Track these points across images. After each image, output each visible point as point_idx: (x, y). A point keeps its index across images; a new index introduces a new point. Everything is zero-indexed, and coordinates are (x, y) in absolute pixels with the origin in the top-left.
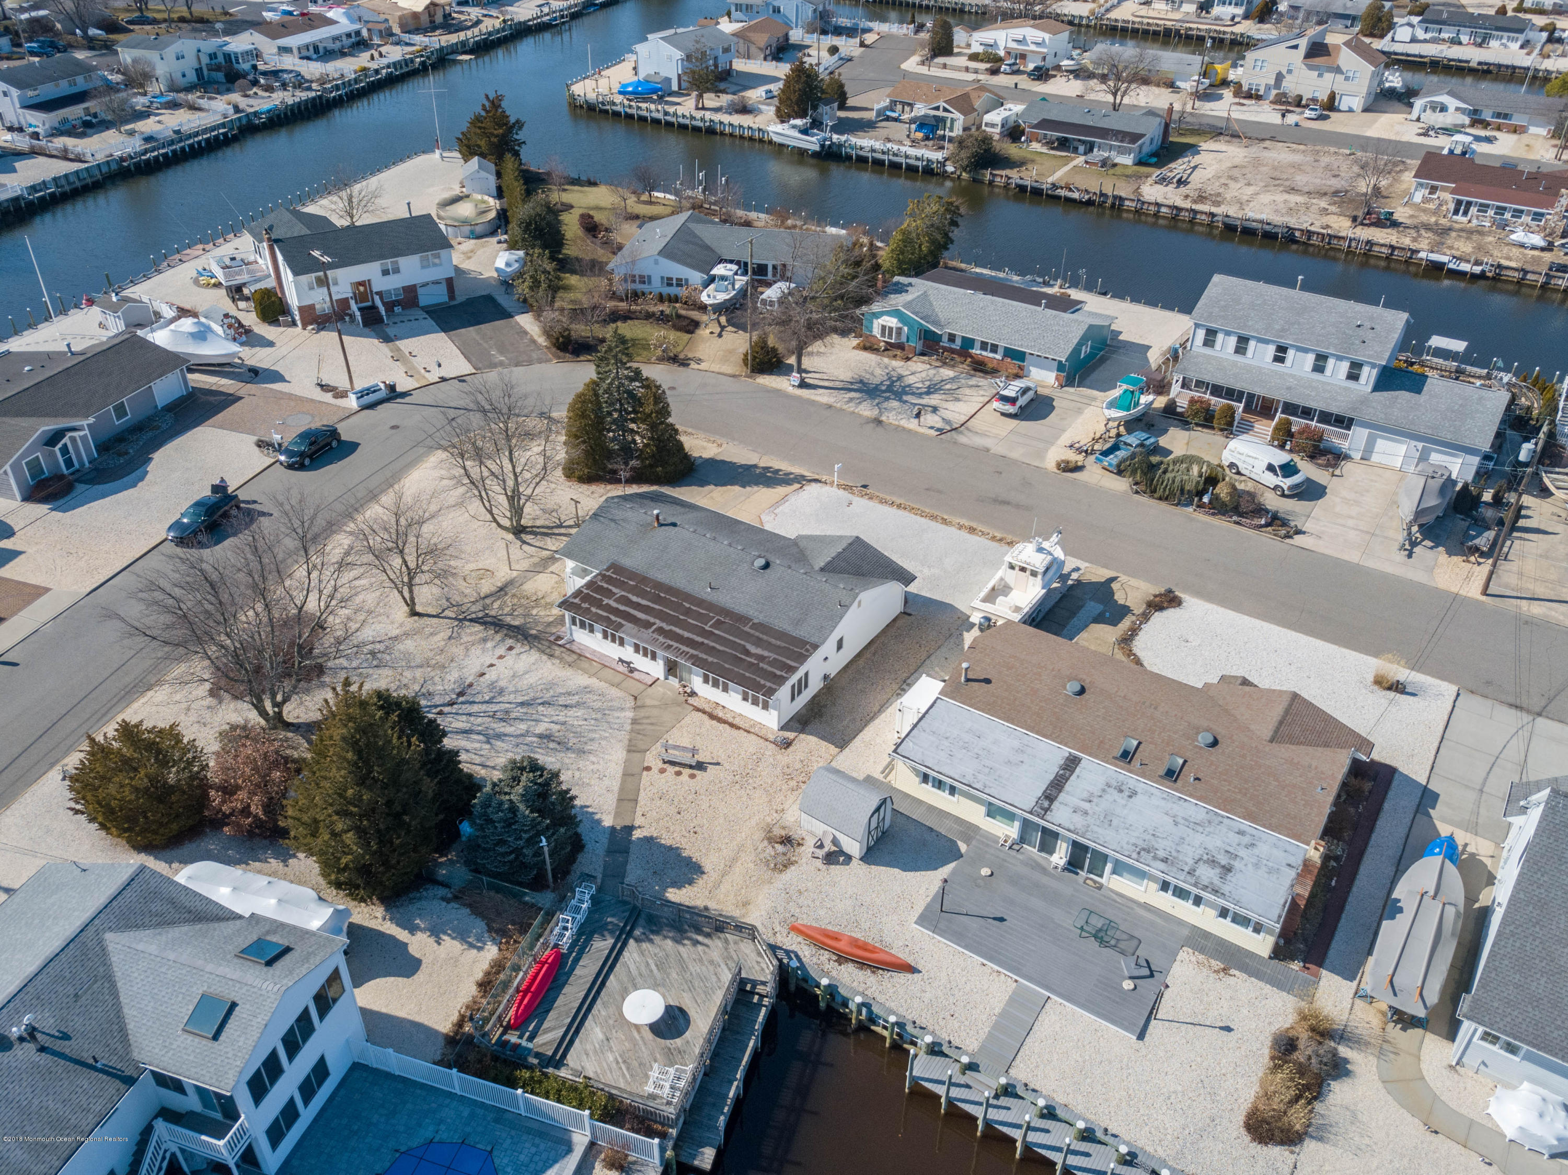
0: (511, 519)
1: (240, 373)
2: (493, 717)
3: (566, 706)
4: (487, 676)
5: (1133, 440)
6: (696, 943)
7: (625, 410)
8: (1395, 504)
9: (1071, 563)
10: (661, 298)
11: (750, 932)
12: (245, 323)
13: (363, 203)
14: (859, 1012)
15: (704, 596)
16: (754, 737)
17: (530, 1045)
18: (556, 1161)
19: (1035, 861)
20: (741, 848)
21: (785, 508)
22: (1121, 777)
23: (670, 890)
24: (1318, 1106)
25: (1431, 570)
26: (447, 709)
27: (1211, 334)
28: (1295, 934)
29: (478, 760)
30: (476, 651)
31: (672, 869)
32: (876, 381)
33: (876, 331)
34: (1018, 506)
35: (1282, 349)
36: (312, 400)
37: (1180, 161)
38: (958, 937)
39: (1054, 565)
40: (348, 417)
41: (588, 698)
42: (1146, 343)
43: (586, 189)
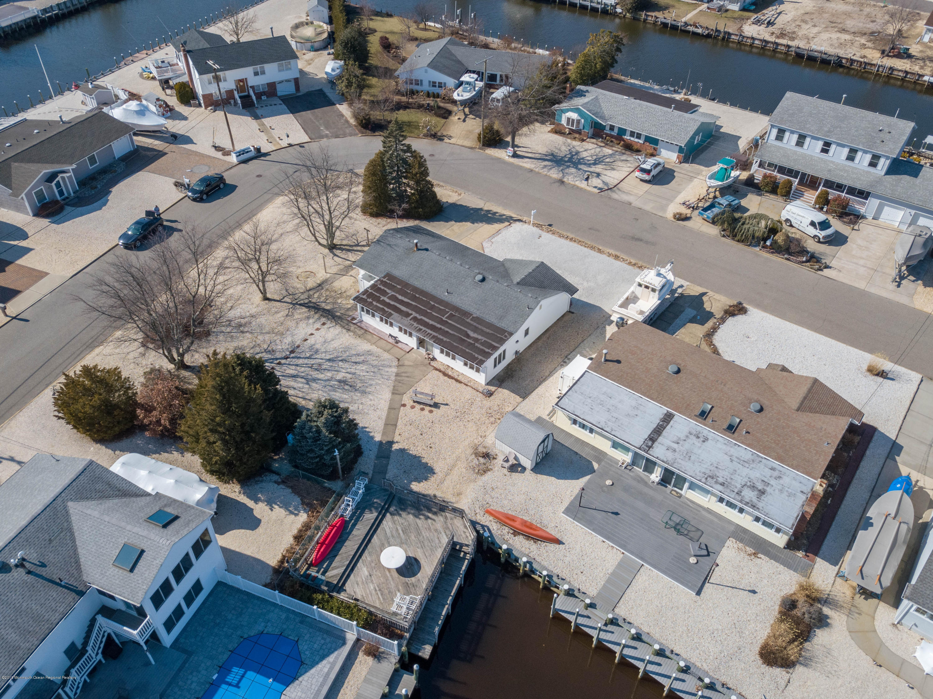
0: (327, 240)
1: (167, 137)
2: (311, 367)
3: (356, 363)
4: (308, 341)
5: (724, 201)
6: (427, 518)
7: (401, 171)
8: (892, 250)
9: (678, 282)
10: (428, 95)
11: (460, 513)
12: (169, 103)
13: (245, 26)
14: (525, 566)
15: (444, 298)
16: (470, 389)
17: (323, 578)
18: (336, 650)
19: (641, 478)
20: (458, 459)
21: (498, 238)
22: (699, 429)
23: (413, 483)
24: (807, 645)
25: (911, 296)
26: (283, 361)
27: (781, 132)
28: (802, 534)
29: (301, 395)
30: (302, 325)
31: (415, 469)
32: (562, 154)
33: (564, 122)
34: (647, 242)
35: (827, 144)
36: (209, 156)
37: (770, 9)
38: (589, 523)
39: (667, 284)
40: (231, 168)
41: (369, 358)
42: (738, 134)
43: (385, 19)
